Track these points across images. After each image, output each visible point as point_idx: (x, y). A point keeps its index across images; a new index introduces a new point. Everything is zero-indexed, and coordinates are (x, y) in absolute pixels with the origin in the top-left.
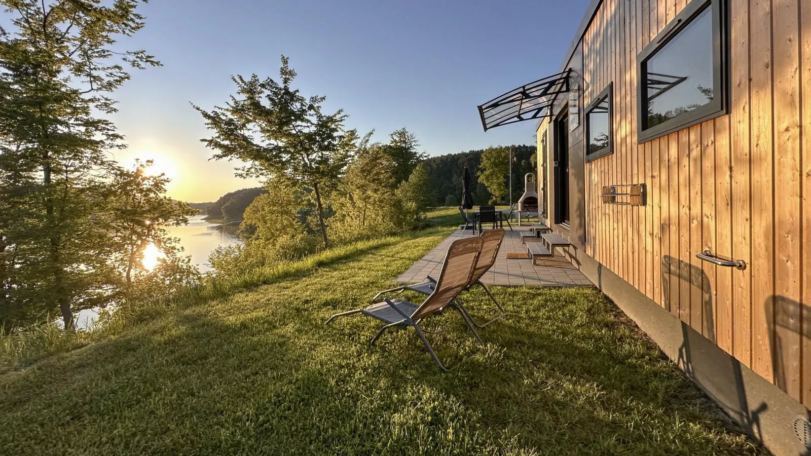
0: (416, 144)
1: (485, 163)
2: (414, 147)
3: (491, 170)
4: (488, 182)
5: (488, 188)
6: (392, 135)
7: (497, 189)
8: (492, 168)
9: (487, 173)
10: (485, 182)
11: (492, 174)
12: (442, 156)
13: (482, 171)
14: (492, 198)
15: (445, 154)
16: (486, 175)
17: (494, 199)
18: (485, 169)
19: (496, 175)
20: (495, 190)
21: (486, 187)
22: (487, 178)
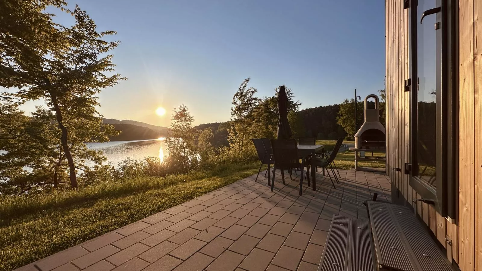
0: (292, 96)
1: (342, 111)
2: (291, 98)
3: (346, 116)
4: (344, 124)
5: (344, 129)
6: (276, 89)
7: (351, 129)
8: (347, 114)
9: (343, 118)
10: (342, 124)
11: (347, 119)
12: (316, 108)
13: (340, 116)
14: (347, 136)
15: (318, 107)
16: (342, 119)
17: (349, 136)
18: (342, 115)
19: (350, 120)
20: (349, 130)
21: (343, 128)
22: (344, 122)
